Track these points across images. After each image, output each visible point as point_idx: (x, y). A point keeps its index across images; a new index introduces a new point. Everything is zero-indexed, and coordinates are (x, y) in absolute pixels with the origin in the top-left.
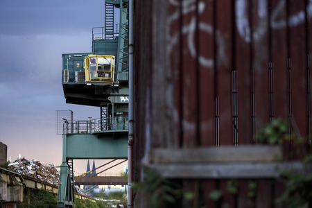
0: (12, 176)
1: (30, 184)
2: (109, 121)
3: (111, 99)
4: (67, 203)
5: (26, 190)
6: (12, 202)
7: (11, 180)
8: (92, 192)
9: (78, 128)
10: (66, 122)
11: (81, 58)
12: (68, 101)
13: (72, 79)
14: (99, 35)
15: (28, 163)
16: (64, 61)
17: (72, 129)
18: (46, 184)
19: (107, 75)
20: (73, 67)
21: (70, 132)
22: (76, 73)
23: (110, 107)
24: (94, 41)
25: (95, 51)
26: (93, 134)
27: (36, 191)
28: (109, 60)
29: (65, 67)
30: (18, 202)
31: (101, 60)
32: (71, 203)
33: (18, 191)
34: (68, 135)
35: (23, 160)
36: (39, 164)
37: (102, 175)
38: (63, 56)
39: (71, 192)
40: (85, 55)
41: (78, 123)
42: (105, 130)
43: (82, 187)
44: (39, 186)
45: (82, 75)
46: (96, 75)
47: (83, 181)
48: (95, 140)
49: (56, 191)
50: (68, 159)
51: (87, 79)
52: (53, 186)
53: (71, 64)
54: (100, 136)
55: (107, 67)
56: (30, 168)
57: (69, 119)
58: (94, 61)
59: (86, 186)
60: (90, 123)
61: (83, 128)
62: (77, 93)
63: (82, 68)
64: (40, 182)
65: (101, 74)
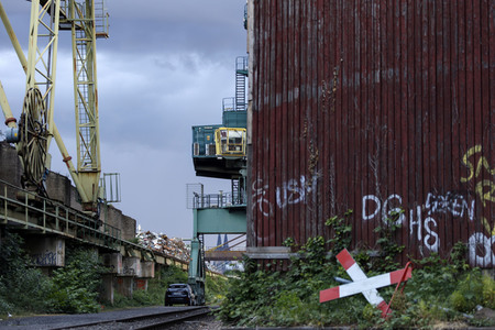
0: (143, 251)
1: (160, 260)
2: (240, 195)
3: (243, 172)
4: (198, 279)
5: (157, 265)
6: (144, 279)
7: (143, 256)
8: (223, 268)
9: (209, 202)
10: (197, 196)
11: (212, 130)
12: (199, 173)
13: (203, 153)
14: (230, 106)
15: (154, 237)
16: (195, 134)
17: (203, 203)
18: (175, 260)
19: (238, 148)
20: (203, 139)
21: (200, 206)
22: (207, 146)
23: (242, 180)
24: (224, 113)
25: (226, 123)
26: (226, 208)
27: (166, 267)
28: (238, 133)
29: (195, 140)
30: (150, 278)
31: (232, 134)
32: (202, 279)
33: (150, 267)
34: (198, 209)
35: (148, 233)
36: (165, 238)
37: (236, 249)
38: (193, 128)
39: (202, 269)
40: (216, 127)
41: (209, 196)
42: (237, 205)
43: (212, 262)
44: (169, 262)
45: (213, 148)
46: (227, 149)
47: (213, 256)
48: (227, 213)
49: (185, 267)
50: (198, 234)
51: (218, 153)
52: (182, 262)
53: (202, 136)
54: (231, 210)
55: (238, 140)
56: (155, 242)
57: (199, 193)
58: (224, 134)
59: (217, 262)
60: (220, 197)
61: (214, 202)
62: (207, 166)
63: (213, 140)
64: (170, 258)
65: (231, 148)
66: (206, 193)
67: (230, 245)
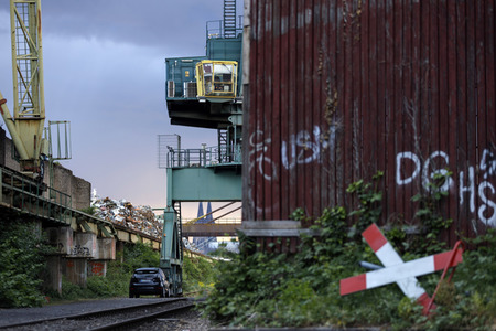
0: (100, 225)
1: (123, 236)
2: (230, 150)
3: (232, 119)
4: (173, 261)
5: (119, 243)
6: (101, 261)
7: (100, 231)
8: (206, 247)
9: (187, 160)
10: (171, 151)
11: (191, 64)
12: (175, 121)
13: (180, 94)
14: (216, 33)
15: (114, 205)
16: (169, 68)
17: (180, 161)
18: (142, 236)
19: (226, 88)
20: (180, 76)
21: (176, 165)
22: (185, 85)
23: (231, 130)
24: (208, 40)
25: (211, 55)
26: (210, 168)
27: (131, 245)
28: (229, 67)
29: (169, 76)
30: (110, 260)
31: (218, 68)
32: (178, 262)
33: (109, 245)
34: (174, 169)
35: (106, 200)
36: (130, 207)
37: (222, 221)
38: (167, 61)
39: (178, 248)
40: (197, 60)
41: (188, 152)
42: (225, 163)
43: (191, 239)
44: (135, 239)
45: (193, 87)
46: (212, 88)
47: (193, 230)
48: (212, 174)
49: (156, 245)
50: (174, 202)
51: (200, 94)
52: (152, 239)
53: (178, 71)
54: (218, 170)
55: (227, 77)
56: (116, 211)
57: (175, 147)
58: (208, 70)
59: (197, 239)
60: (203, 152)
61: (194, 159)
62: (185, 111)
63: (193, 77)
64: (135, 233)
65: (218, 87)
67: (215, 216)
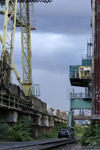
0: (49, 116)
1: (56, 120)
2: (89, 93)
3: (90, 84)
4: (71, 127)
5: (55, 122)
6: (49, 127)
7: (49, 118)
8: (82, 123)
9: (76, 96)
11: (77, 67)
12: (72, 85)
13: (74, 76)
14: (85, 58)
15: (54, 110)
16: (71, 69)
17: (74, 97)
18: (62, 120)
19: (88, 75)
20: (74, 71)
22: (75, 74)
23: (89, 88)
24: (83, 60)
25: (83, 65)
26: (83, 99)
27: (59, 122)
28: (89, 69)
29: (71, 71)
30: (52, 127)
31: (85, 69)
32: (73, 127)
33: (52, 122)
34: (72, 99)
35: (51, 109)
36: (59, 111)
37: (87, 115)
38: (70, 66)
39: (73, 123)
40: (79, 66)
41: (76, 94)
42: (87, 97)
43: (77, 121)
44: (60, 121)
45: (78, 75)
46: (84, 75)
47: (78, 118)
48: (83, 101)
49: (66, 122)
50: (72, 109)
51: (80, 77)
52: (65, 120)
54: (85, 100)
55: (88, 71)
56: (54, 112)
57: (72, 93)
58: (82, 69)
59: (79, 121)
60: (81, 94)
61: (78, 96)
62: (75, 82)
63: (78, 71)
64: (60, 119)
66: (75, 93)
67: (84, 113)
